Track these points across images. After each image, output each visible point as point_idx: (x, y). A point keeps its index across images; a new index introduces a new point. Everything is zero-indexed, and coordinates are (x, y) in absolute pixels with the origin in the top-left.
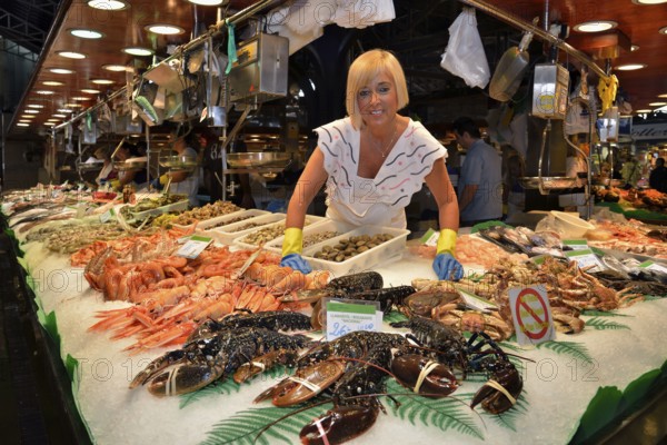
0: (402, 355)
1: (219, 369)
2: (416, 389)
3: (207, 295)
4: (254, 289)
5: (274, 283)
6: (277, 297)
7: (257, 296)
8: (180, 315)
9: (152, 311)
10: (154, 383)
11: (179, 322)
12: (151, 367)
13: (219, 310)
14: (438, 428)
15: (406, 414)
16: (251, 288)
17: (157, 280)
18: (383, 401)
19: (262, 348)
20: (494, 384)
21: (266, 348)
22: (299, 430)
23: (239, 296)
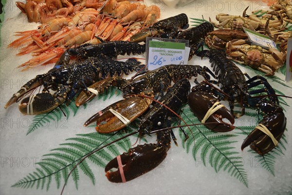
0: (197, 90)
1: (61, 99)
2: (203, 121)
3: (77, 25)
4: (109, 21)
5: (122, 16)
6: (124, 26)
7: (110, 26)
8: (58, 41)
9: (43, 35)
10: (22, 103)
11: (56, 46)
12: (21, 91)
13: (82, 39)
14: (213, 169)
15: (192, 147)
16: (107, 20)
17: (58, 8)
18: (176, 132)
19: (100, 75)
20: (264, 129)
21: (104, 75)
22: (106, 162)
23: (98, 26)
